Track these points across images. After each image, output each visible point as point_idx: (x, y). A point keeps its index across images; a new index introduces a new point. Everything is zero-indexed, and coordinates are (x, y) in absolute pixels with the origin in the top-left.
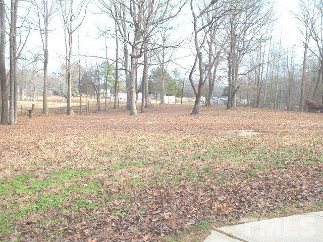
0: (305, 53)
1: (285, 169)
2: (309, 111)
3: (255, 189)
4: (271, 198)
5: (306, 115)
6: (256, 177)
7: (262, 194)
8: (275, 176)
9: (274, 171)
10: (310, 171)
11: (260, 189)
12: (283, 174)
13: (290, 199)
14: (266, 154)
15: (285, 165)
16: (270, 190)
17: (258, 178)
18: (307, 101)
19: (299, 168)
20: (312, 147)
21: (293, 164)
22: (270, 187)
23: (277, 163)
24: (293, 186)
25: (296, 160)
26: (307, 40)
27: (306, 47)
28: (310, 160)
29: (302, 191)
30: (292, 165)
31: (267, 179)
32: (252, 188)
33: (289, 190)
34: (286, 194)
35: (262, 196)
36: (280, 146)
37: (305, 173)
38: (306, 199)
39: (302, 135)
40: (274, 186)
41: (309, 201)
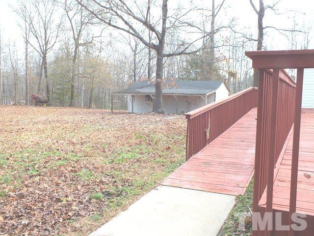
0: (26, 49)
1: (39, 177)
2: (36, 105)
3: (12, 219)
4: (37, 227)
5: (35, 109)
6: (6, 195)
7: (23, 223)
8: (31, 189)
9: (26, 183)
10: (65, 173)
11: (18, 217)
12: (39, 185)
13: (61, 220)
14: (8, 159)
15: (37, 171)
16: (32, 213)
17: (9, 196)
18: (33, 95)
19: (52, 172)
20: (56, 144)
21: (45, 167)
22: (31, 209)
23: (27, 170)
24: (58, 200)
25: (46, 162)
26: (27, 36)
27: (27, 42)
28: (60, 159)
29: (71, 205)
30: (45, 170)
31: (22, 196)
32: (6, 218)
33: (55, 207)
34: (54, 215)
35: (25, 226)
36: (21, 147)
37: (63, 178)
38: (79, 215)
39: (38, 130)
40: (35, 205)
41: (83, 217)
